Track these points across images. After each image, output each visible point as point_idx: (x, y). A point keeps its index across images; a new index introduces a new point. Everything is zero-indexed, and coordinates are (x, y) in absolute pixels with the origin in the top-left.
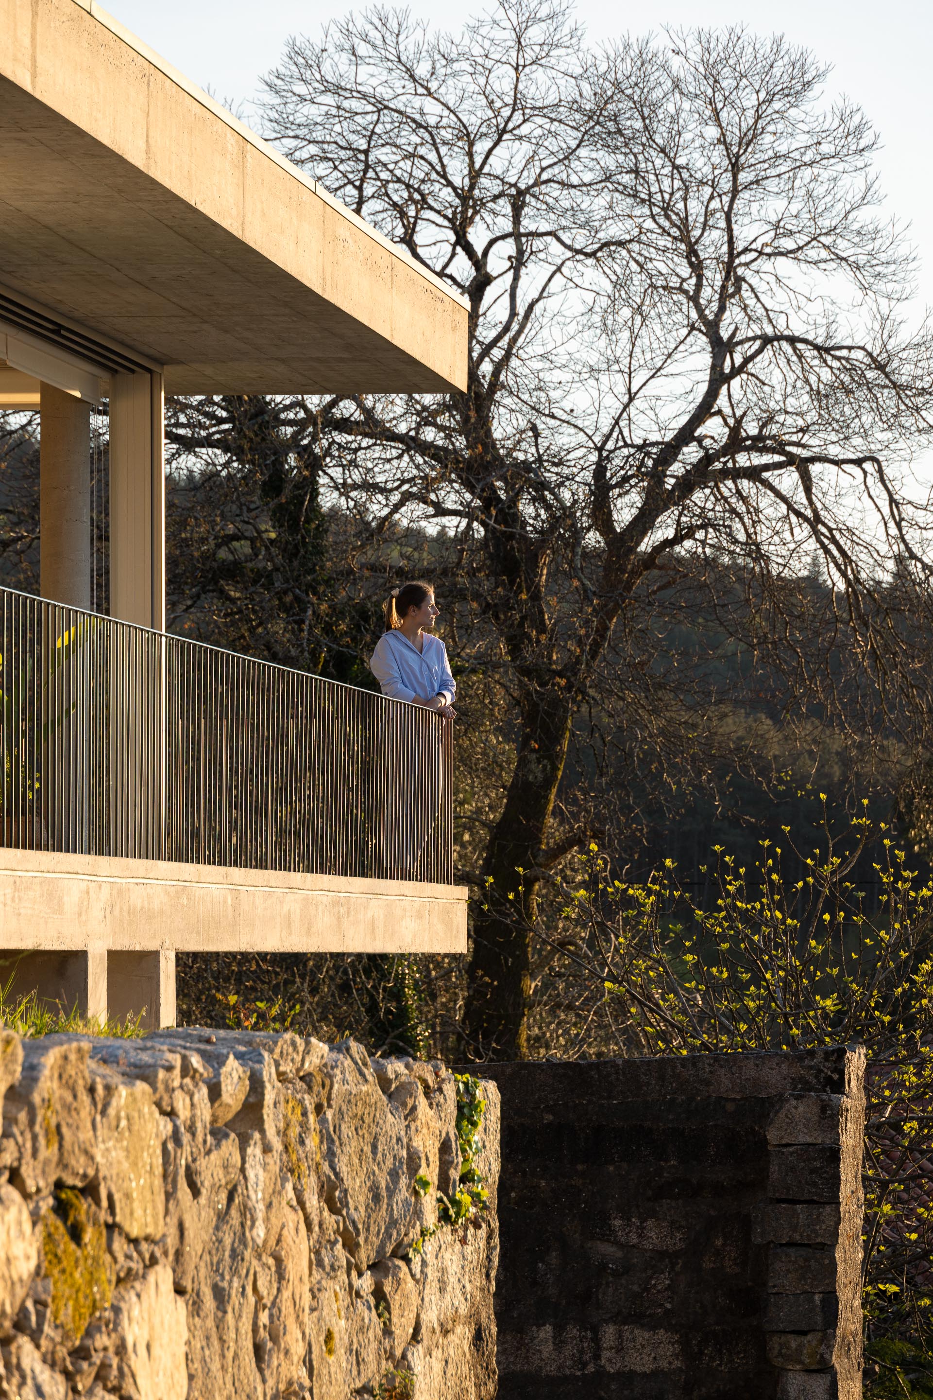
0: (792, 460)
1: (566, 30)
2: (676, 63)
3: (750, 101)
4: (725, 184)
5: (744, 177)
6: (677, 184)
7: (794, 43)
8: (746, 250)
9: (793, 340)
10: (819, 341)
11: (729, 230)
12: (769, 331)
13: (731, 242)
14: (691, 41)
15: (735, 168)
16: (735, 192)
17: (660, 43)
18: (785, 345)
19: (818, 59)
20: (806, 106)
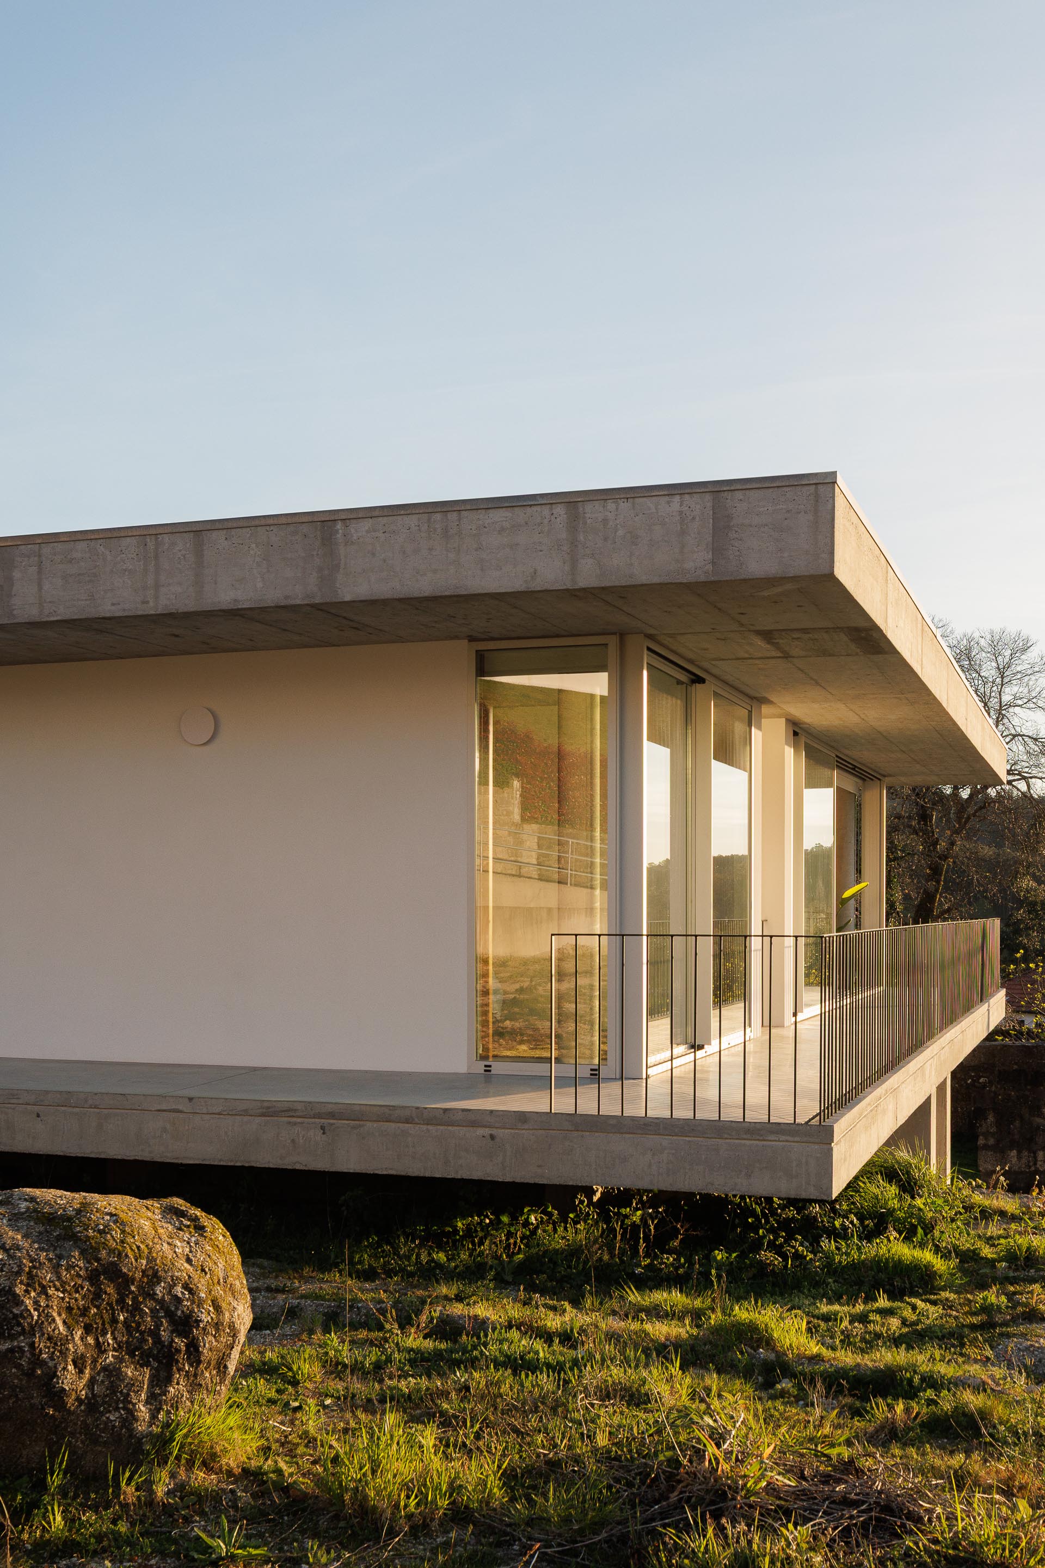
0: (1024, 778)
1: (948, 631)
2: (982, 642)
3: (1008, 653)
4: (999, 681)
5: (1006, 680)
6: (980, 682)
7: (1024, 634)
8: (1006, 705)
9: (1021, 736)
10: (1035, 736)
11: (1000, 699)
12: (1013, 732)
13: (1001, 702)
14: (987, 634)
15: (1002, 677)
16: (1002, 685)
17: (976, 635)
18: (1020, 738)
19: (1033, 639)
20: (1029, 654)
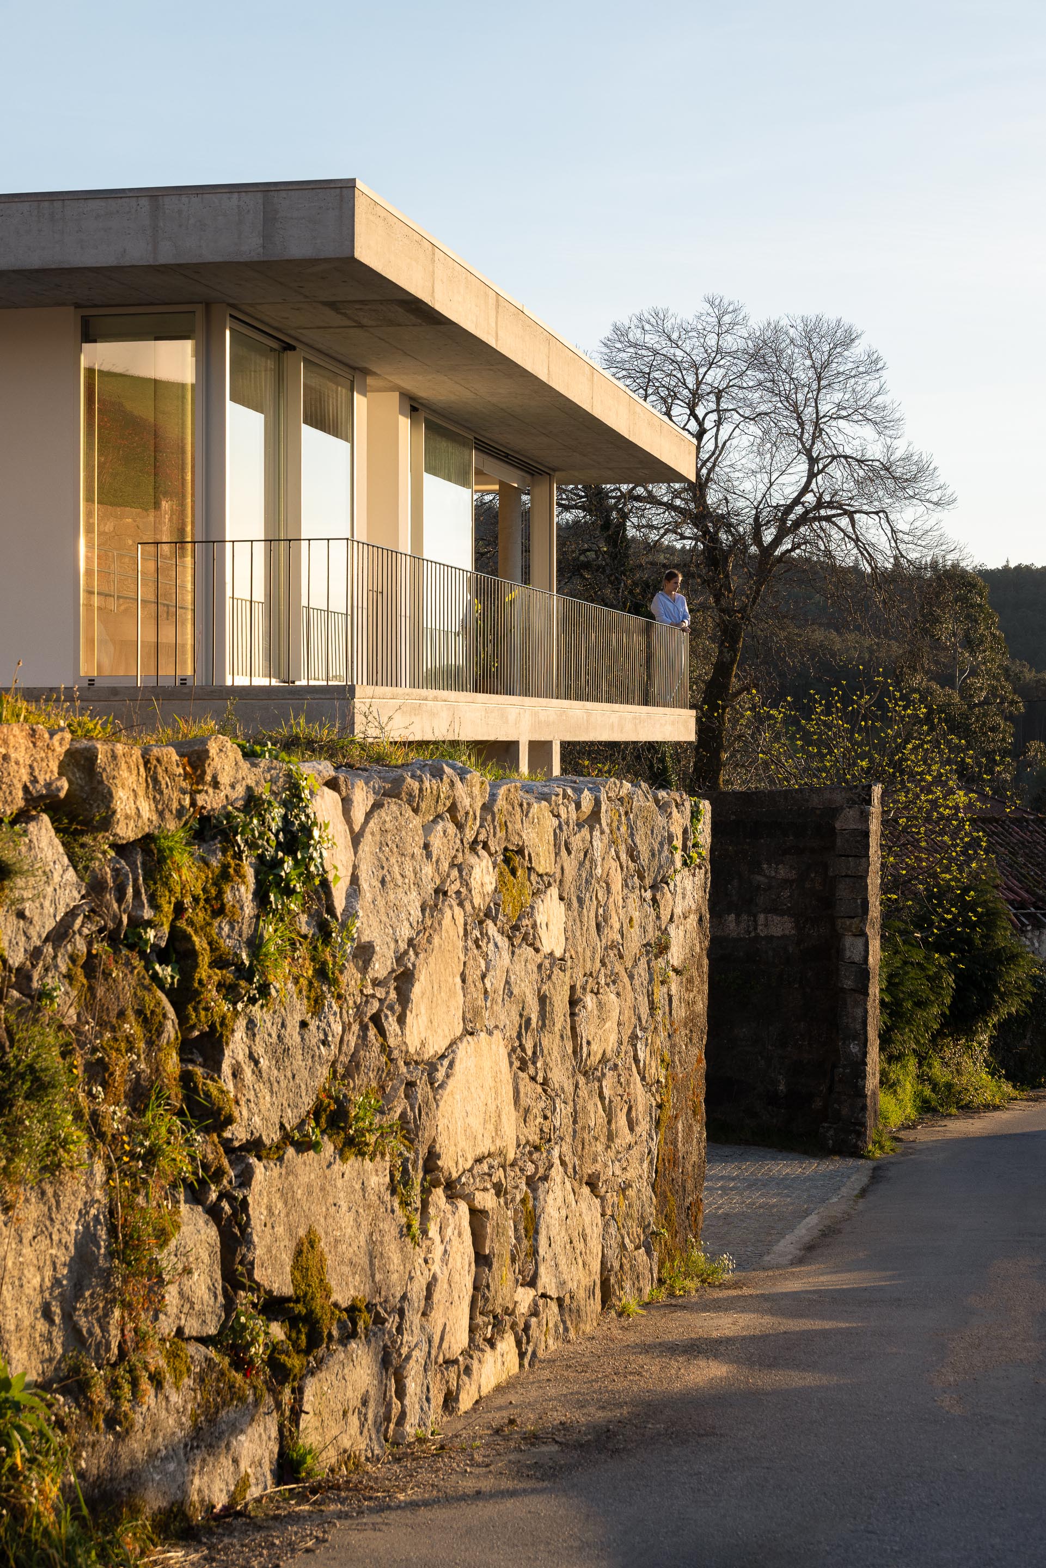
0: (846, 512)
1: (741, 317)
2: (792, 331)
3: (826, 348)
4: (815, 386)
5: (823, 383)
6: (792, 386)
7: (846, 321)
8: (824, 416)
9: (846, 457)
10: (858, 457)
11: (817, 407)
12: (835, 453)
13: (817, 412)
14: (799, 321)
15: (819, 379)
16: (819, 390)
17: (784, 322)
18: (842, 460)
19: (858, 328)
20: (852, 350)
